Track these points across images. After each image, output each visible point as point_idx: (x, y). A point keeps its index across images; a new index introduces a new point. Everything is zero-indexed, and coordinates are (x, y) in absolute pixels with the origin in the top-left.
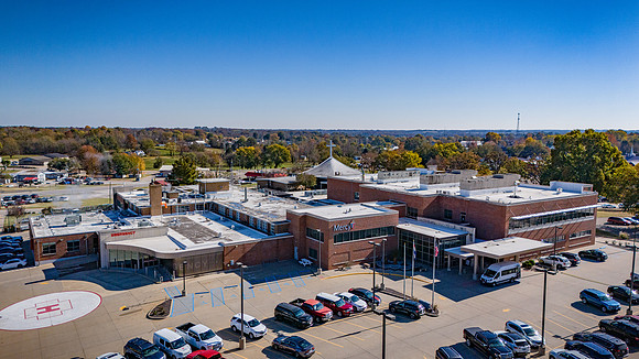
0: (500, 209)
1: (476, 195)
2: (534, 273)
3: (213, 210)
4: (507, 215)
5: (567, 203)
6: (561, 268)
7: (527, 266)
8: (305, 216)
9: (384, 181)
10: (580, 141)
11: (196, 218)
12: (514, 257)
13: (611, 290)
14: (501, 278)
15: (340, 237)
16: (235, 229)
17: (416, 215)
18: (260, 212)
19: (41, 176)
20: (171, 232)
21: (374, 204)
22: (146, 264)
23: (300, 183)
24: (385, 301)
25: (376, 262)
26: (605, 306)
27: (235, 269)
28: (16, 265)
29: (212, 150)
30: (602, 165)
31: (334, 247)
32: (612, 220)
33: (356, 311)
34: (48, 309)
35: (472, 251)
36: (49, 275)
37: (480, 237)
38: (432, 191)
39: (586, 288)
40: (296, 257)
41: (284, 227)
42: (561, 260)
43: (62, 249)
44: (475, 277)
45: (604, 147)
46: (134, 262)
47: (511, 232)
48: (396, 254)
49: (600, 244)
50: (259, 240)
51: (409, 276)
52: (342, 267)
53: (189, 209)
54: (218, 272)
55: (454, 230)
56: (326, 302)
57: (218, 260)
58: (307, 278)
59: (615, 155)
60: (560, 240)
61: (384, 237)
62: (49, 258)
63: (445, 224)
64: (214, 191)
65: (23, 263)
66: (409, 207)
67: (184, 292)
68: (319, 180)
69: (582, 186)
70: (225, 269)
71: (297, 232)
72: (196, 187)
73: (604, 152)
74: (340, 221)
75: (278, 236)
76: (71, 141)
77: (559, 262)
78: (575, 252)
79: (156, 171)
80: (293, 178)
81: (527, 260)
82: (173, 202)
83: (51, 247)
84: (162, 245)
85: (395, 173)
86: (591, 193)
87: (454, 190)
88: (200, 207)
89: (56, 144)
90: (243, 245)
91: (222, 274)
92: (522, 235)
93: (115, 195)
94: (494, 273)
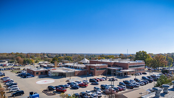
2: (134, 76)
3: (67, 66)
4: (128, 65)
5: (139, 64)
6: (139, 75)
10: (141, 53)
11: (65, 68)
16: (75, 69)
17: (111, 66)
19: (7, 65)
21: (102, 64)
24: (108, 79)
27: (77, 76)
30: (146, 58)
31: (96, 71)
37: (123, 69)
40: (88, 74)
47: (129, 68)
50: (81, 70)
52: (98, 75)
54: (74, 76)
55: (118, 68)
58: (92, 77)
60: (138, 71)
61: (105, 70)
62: (37, 75)
64: (66, 63)
67: (70, 79)
69: (142, 61)
71: (88, 69)
73: (146, 55)
74: (97, 66)
75: (84, 70)
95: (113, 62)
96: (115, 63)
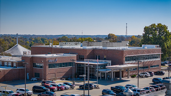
0: (121, 52)
4: (124, 55)
5: (149, 51)
7: (133, 77)
8: (32, 58)
15: (51, 66)
31: (49, 70)
40: (28, 78)
50: (10, 69)
52: (52, 80)
66: (79, 55)
69: (155, 46)
74: (51, 58)
90: (4, 71)
92: (131, 64)
95: (89, 49)
96: (94, 50)
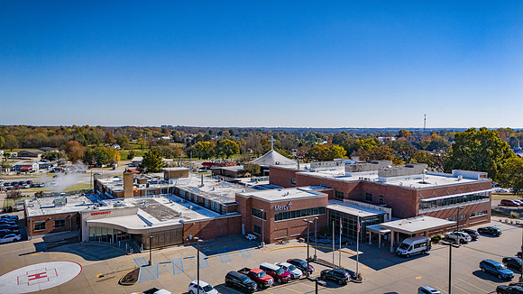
0: (412, 192)
1: (392, 181)
2: (441, 246)
3: (175, 193)
4: (418, 198)
5: (467, 188)
6: (463, 242)
7: (435, 241)
8: (251, 199)
9: (316, 169)
10: (476, 137)
11: (162, 200)
12: (424, 233)
13: (505, 260)
14: (414, 250)
15: (280, 216)
16: (193, 209)
17: (343, 198)
18: (214, 195)
19: (35, 166)
20: (141, 212)
21: (307, 189)
22: (119, 239)
23: (247, 171)
24: (317, 270)
25: (310, 237)
26: (500, 274)
27: (192, 243)
28: (12, 239)
29: (175, 144)
30: (494, 156)
31: (274, 224)
32: (505, 202)
33: (293, 278)
34: (38, 276)
35: (389, 228)
36: (39, 247)
37: (396, 216)
38: (355, 177)
39: (485, 259)
40: (244, 233)
41: (233, 207)
42: (463, 236)
43: (50, 226)
44: (392, 250)
45: (495, 142)
46: (110, 236)
47: (421, 212)
48: (327, 230)
49: (495, 222)
50: (213, 218)
51: (337, 248)
52: (281, 241)
53: (156, 192)
54: (179, 245)
55: (373, 210)
56: (268, 271)
57: (179, 236)
58: (253, 251)
59: (504, 148)
60: (462, 219)
61: (316, 216)
62: (40, 233)
63: (366, 205)
64: (177, 177)
65: (18, 237)
66: (337, 191)
67: (150, 262)
68: (262, 168)
69: (479, 174)
70: (184, 243)
71: (244, 211)
72: (162, 175)
73: (496, 146)
74: (280, 203)
75: (229, 215)
76: (61, 137)
77: (462, 237)
78: (475, 228)
79: (129, 162)
80: (241, 167)
81: (434, 236)
82: (142, 187)
83: (41, 224)
84: (132, 223)
85: (325, 163)
86: (486, 180)
87: (373, 177)
88: (164, 191)
89: (48, 139)
90: (200, 223)
91: (182, 247)
92: (430, 215)
93: (95, 182)
94: (407, 246)
95: (353, 182)
